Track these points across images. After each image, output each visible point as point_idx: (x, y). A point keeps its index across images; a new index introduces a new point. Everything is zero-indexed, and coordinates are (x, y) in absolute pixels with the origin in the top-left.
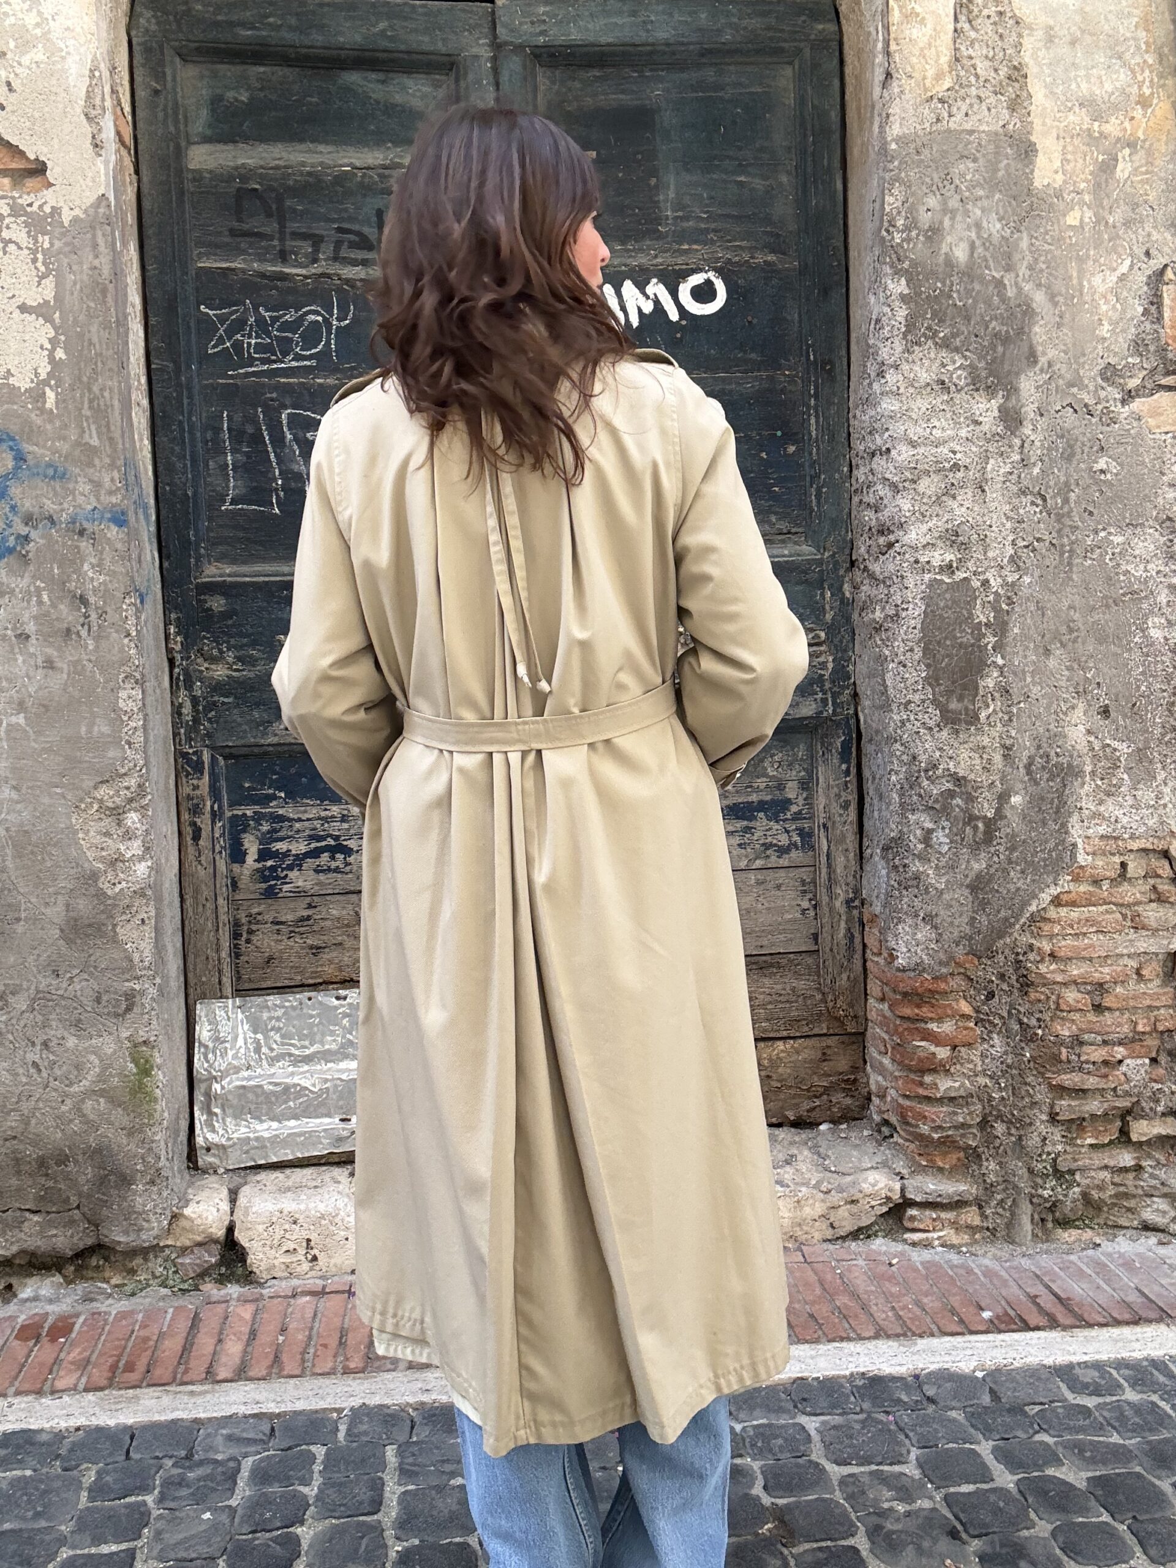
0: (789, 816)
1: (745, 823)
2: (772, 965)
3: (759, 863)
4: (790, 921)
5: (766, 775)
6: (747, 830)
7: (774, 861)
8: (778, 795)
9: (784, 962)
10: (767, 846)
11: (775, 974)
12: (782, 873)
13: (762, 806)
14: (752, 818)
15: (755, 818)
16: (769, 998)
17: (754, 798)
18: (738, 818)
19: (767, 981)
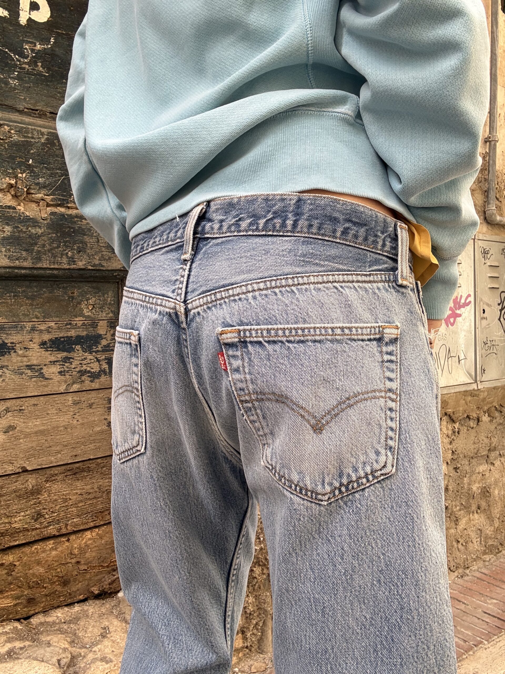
0: (100, 349)
1: (65, 354)
2: (83, 470)
3: (76, 387)
4: (99, 432)
5: (82, 315)
6: (66, 360)
7: (88, 384)
8: (91, 331)
9: (93, 466)
10: (82, 373)
11: (85, 477)
12: (93, 394)
13: (79, 340)
14: (70, 350)
15: (73, 350)
16: (80, 498)
17: (73, 333)
18: (59, 350)
19: (79, 484)
